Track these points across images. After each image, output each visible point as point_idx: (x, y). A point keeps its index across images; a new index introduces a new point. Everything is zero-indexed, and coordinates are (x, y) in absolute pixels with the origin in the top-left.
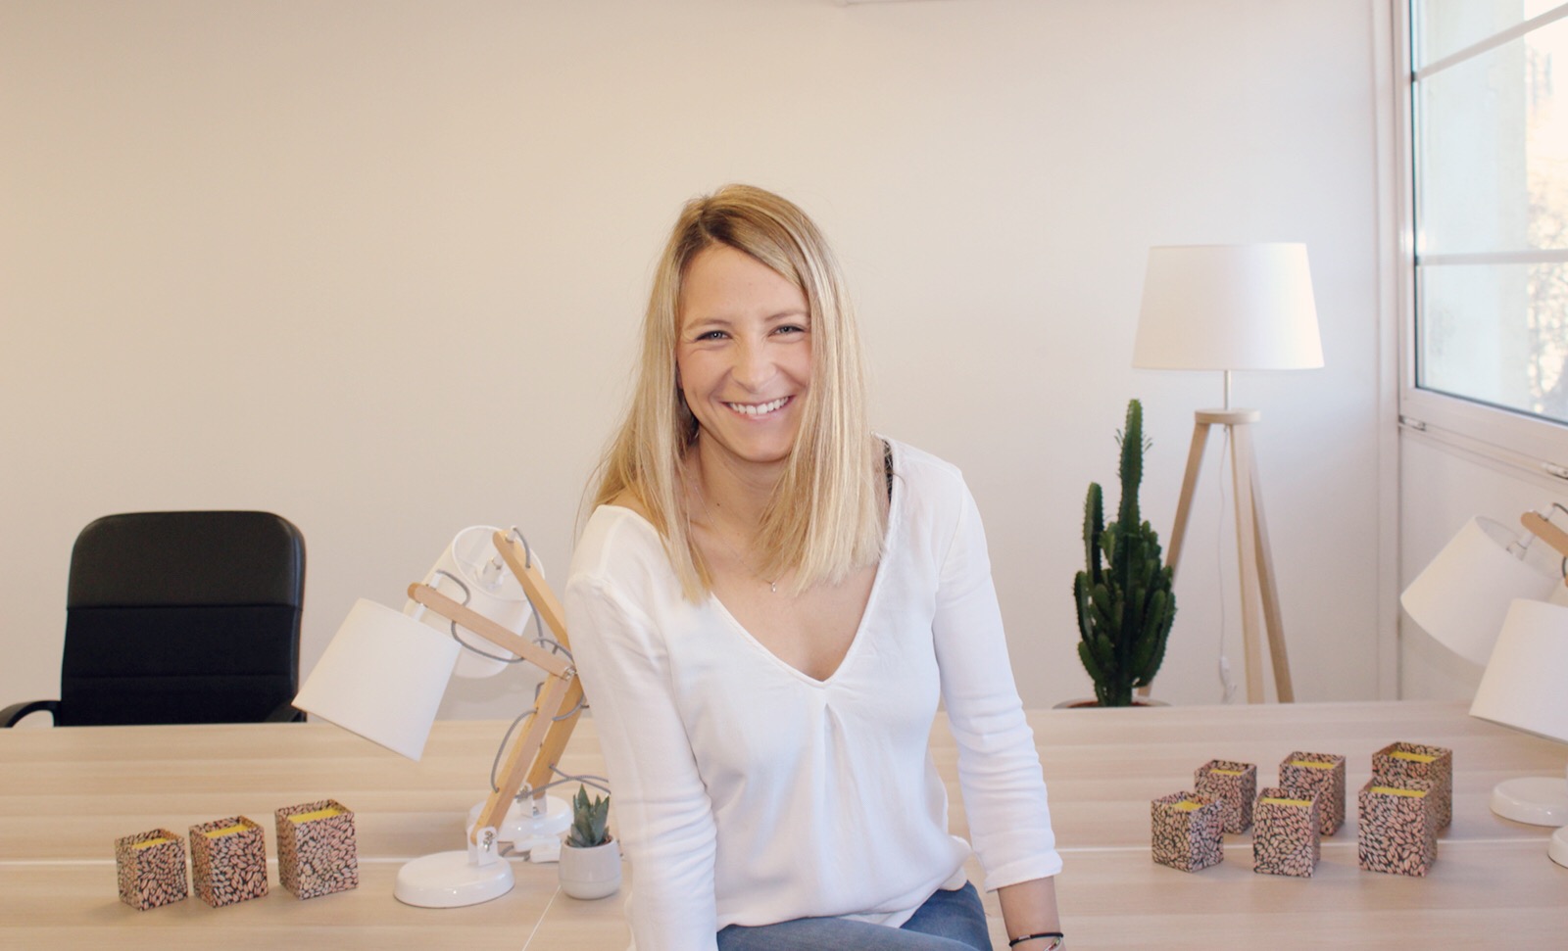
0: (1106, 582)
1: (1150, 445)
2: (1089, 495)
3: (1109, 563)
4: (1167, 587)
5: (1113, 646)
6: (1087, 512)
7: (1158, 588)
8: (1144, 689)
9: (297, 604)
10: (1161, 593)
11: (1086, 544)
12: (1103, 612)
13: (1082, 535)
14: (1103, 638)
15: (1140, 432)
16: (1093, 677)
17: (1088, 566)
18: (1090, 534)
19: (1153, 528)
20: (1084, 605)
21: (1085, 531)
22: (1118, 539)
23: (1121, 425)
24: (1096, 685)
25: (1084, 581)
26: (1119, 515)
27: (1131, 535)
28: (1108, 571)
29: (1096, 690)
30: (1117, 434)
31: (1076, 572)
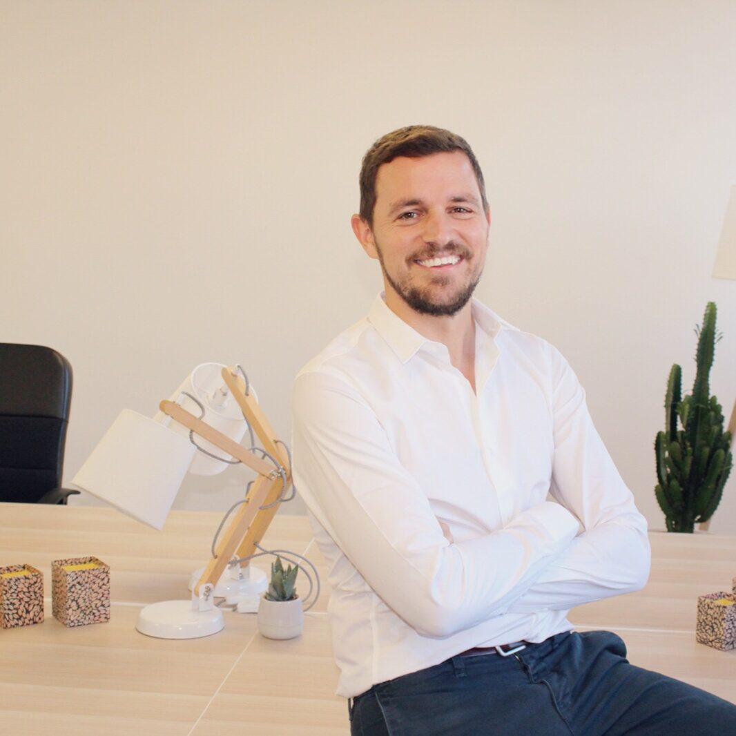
0: (680, 440)
1: (721, 337)
2: (671, 373)
3: (683, 427)
4: (726, 447)
5: (681, 489)
6: (669, 386)
7: (719, 448)
8: (704, 524)
9: (64, 417)
10: (722, 452)
11: (667, 411)
12: (676, 463)
13: (664, 403)
14: (674, 483)
15: (714, 328)
16: (665, 513)
17: (667, 428)
18: (670, 403)
19: (719, 402)
20: (662, 457)
21: (667, 401)
22: (692, 408)
23: (700, 321)
24: (667, 519)
25: (663, 439)
26: (694, 390)
27: (701, 406)
28: (682, 432)
29: (667, 523)
30: (696, 328)
31: (657, 431)
